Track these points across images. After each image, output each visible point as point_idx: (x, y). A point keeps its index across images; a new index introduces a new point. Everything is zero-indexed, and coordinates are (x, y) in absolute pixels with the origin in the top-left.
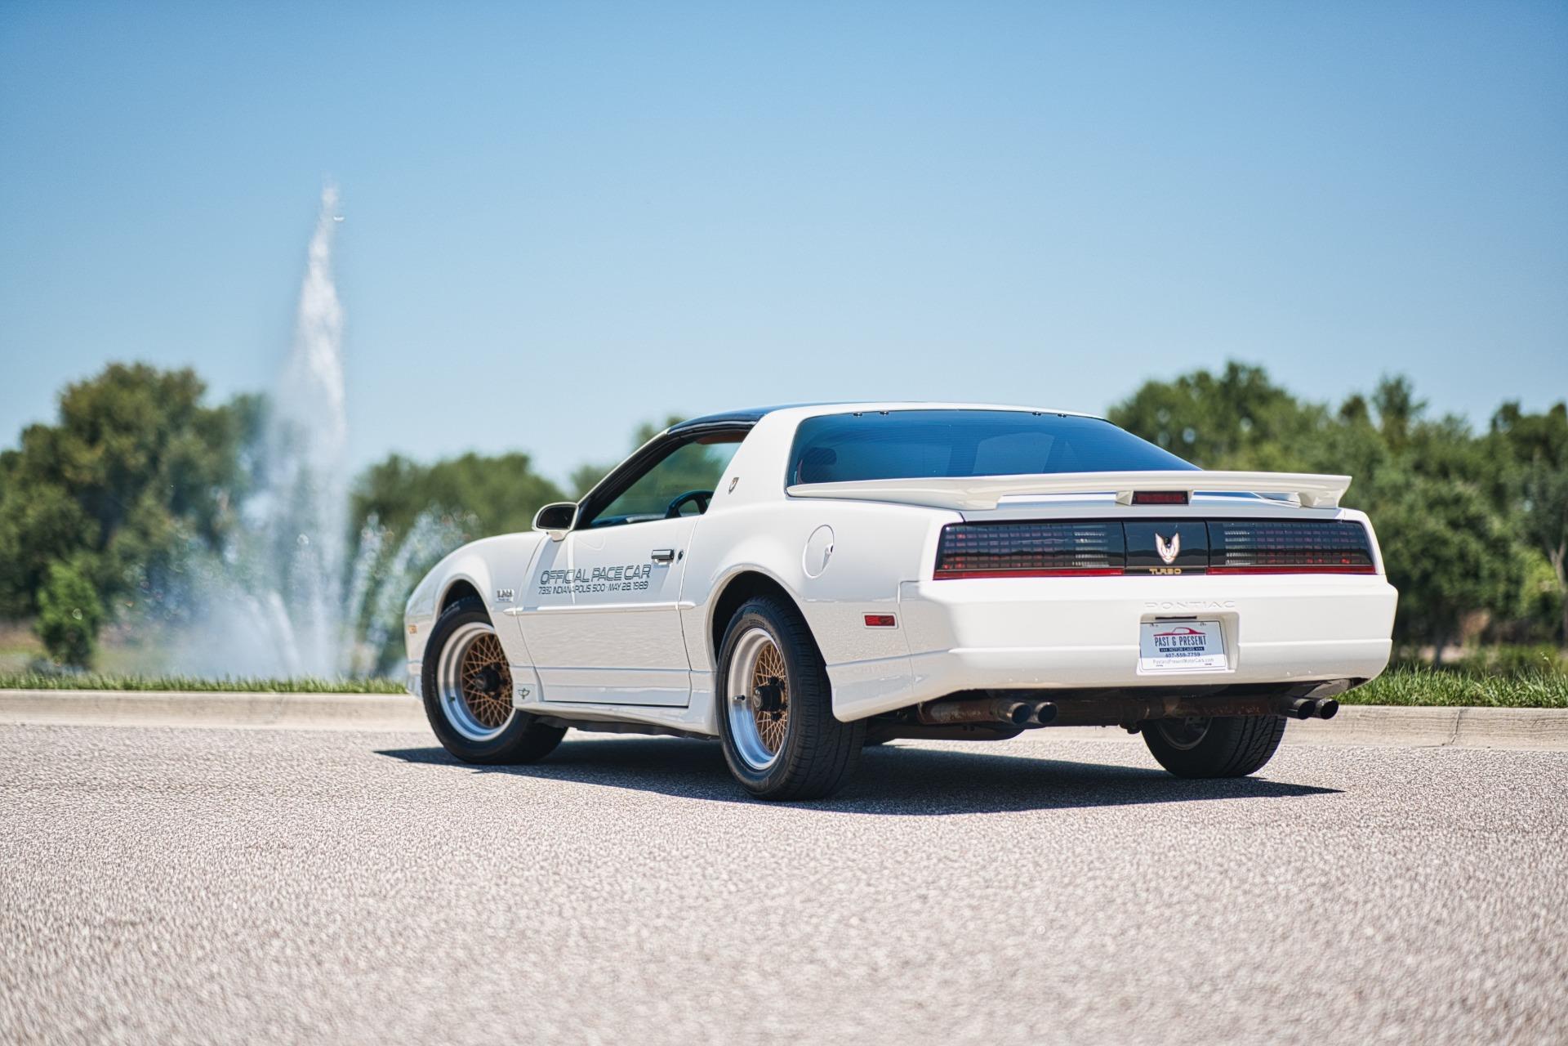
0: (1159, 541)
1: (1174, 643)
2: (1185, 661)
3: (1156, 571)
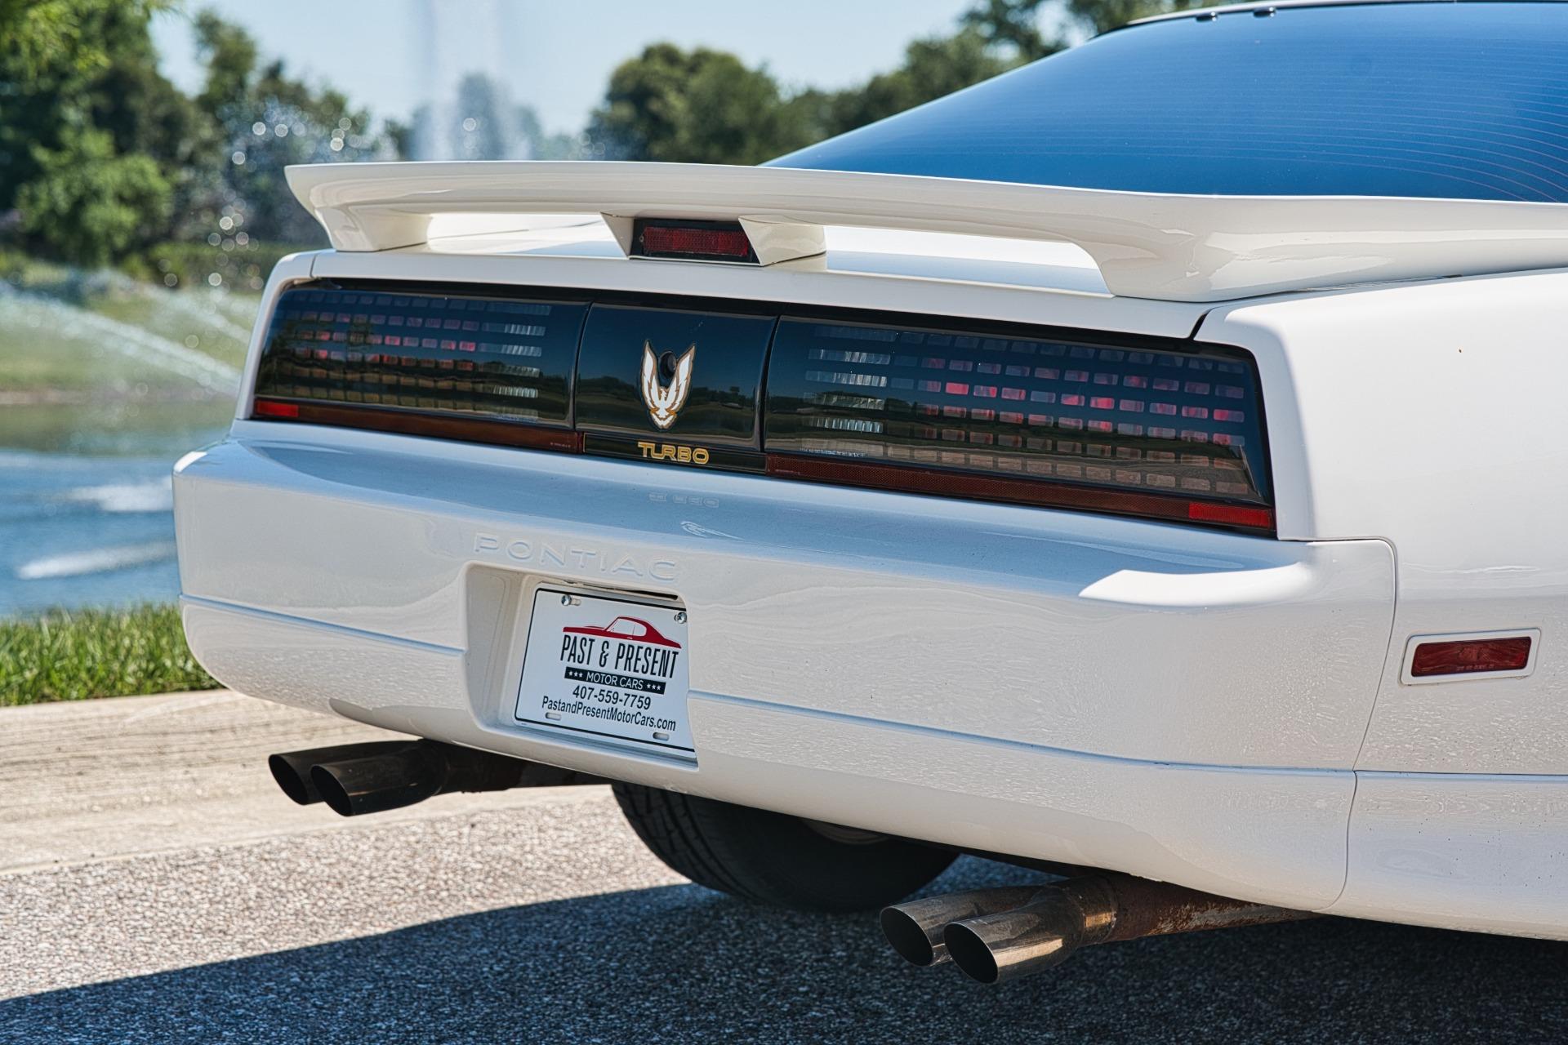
0: (649, 363)
1: (603, 659)
2: (613, 714)
3: (652, 446)
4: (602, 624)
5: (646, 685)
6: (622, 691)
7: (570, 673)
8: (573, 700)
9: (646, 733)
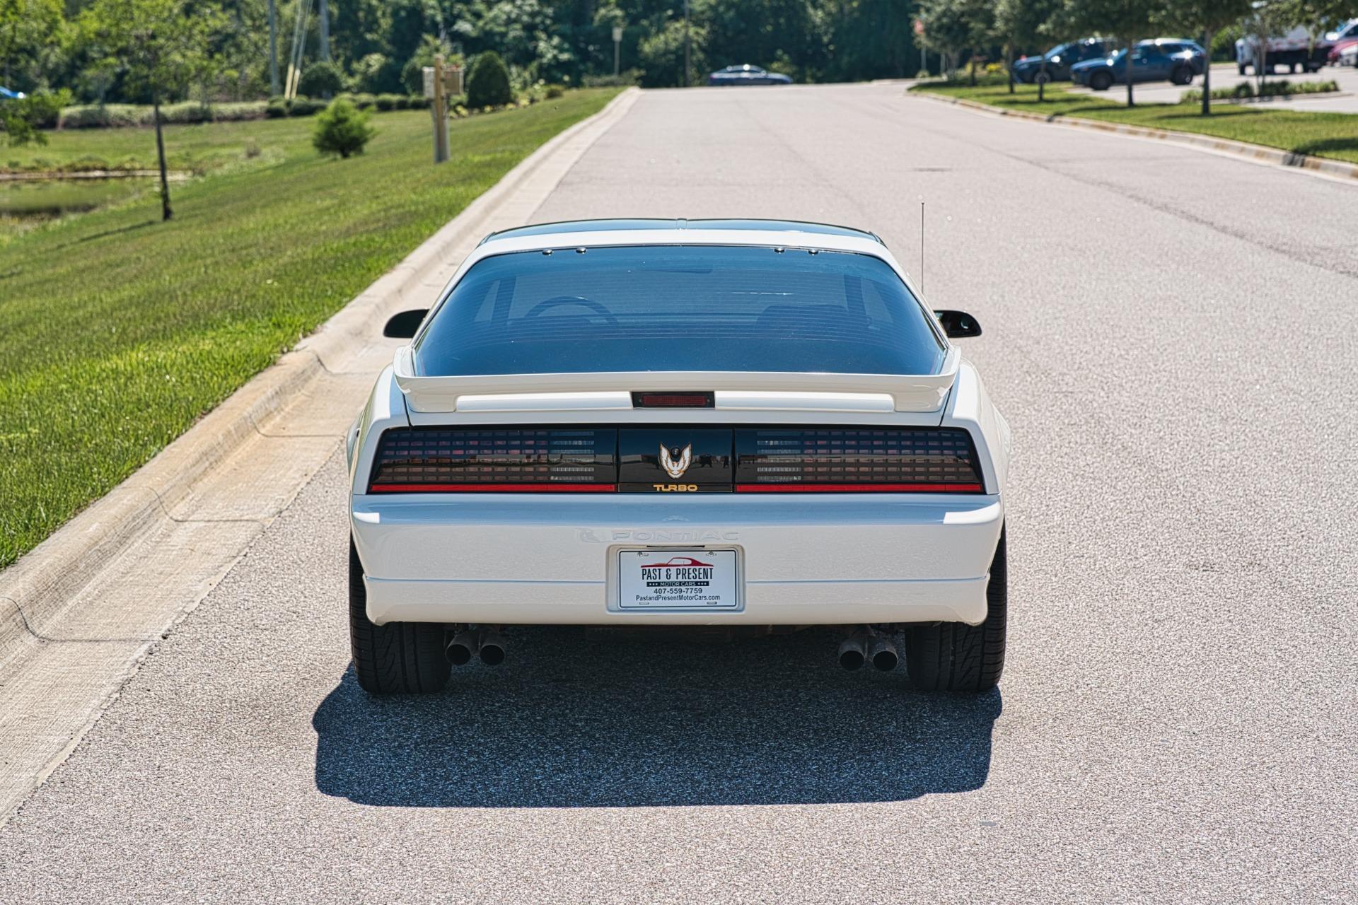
0: (664, 453)
1: (668, 576)
2: (681, 598)
3: (663, 486)
4: (666, 562)
5: (696, 584)
6: (683, 588)
7: (648, 584)
8: (655, 595)
9: (704, 602)
